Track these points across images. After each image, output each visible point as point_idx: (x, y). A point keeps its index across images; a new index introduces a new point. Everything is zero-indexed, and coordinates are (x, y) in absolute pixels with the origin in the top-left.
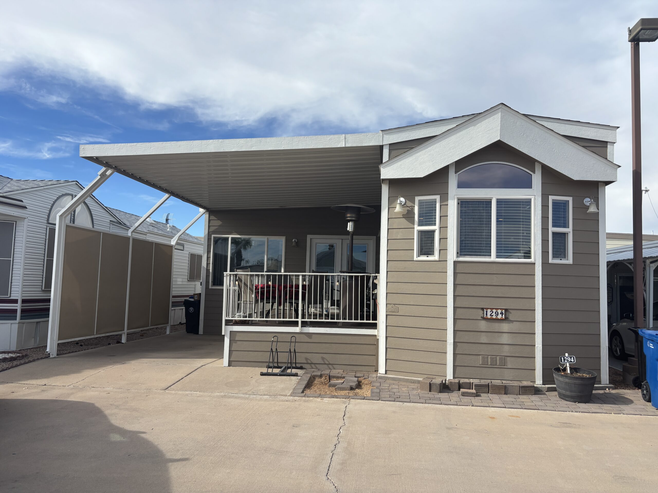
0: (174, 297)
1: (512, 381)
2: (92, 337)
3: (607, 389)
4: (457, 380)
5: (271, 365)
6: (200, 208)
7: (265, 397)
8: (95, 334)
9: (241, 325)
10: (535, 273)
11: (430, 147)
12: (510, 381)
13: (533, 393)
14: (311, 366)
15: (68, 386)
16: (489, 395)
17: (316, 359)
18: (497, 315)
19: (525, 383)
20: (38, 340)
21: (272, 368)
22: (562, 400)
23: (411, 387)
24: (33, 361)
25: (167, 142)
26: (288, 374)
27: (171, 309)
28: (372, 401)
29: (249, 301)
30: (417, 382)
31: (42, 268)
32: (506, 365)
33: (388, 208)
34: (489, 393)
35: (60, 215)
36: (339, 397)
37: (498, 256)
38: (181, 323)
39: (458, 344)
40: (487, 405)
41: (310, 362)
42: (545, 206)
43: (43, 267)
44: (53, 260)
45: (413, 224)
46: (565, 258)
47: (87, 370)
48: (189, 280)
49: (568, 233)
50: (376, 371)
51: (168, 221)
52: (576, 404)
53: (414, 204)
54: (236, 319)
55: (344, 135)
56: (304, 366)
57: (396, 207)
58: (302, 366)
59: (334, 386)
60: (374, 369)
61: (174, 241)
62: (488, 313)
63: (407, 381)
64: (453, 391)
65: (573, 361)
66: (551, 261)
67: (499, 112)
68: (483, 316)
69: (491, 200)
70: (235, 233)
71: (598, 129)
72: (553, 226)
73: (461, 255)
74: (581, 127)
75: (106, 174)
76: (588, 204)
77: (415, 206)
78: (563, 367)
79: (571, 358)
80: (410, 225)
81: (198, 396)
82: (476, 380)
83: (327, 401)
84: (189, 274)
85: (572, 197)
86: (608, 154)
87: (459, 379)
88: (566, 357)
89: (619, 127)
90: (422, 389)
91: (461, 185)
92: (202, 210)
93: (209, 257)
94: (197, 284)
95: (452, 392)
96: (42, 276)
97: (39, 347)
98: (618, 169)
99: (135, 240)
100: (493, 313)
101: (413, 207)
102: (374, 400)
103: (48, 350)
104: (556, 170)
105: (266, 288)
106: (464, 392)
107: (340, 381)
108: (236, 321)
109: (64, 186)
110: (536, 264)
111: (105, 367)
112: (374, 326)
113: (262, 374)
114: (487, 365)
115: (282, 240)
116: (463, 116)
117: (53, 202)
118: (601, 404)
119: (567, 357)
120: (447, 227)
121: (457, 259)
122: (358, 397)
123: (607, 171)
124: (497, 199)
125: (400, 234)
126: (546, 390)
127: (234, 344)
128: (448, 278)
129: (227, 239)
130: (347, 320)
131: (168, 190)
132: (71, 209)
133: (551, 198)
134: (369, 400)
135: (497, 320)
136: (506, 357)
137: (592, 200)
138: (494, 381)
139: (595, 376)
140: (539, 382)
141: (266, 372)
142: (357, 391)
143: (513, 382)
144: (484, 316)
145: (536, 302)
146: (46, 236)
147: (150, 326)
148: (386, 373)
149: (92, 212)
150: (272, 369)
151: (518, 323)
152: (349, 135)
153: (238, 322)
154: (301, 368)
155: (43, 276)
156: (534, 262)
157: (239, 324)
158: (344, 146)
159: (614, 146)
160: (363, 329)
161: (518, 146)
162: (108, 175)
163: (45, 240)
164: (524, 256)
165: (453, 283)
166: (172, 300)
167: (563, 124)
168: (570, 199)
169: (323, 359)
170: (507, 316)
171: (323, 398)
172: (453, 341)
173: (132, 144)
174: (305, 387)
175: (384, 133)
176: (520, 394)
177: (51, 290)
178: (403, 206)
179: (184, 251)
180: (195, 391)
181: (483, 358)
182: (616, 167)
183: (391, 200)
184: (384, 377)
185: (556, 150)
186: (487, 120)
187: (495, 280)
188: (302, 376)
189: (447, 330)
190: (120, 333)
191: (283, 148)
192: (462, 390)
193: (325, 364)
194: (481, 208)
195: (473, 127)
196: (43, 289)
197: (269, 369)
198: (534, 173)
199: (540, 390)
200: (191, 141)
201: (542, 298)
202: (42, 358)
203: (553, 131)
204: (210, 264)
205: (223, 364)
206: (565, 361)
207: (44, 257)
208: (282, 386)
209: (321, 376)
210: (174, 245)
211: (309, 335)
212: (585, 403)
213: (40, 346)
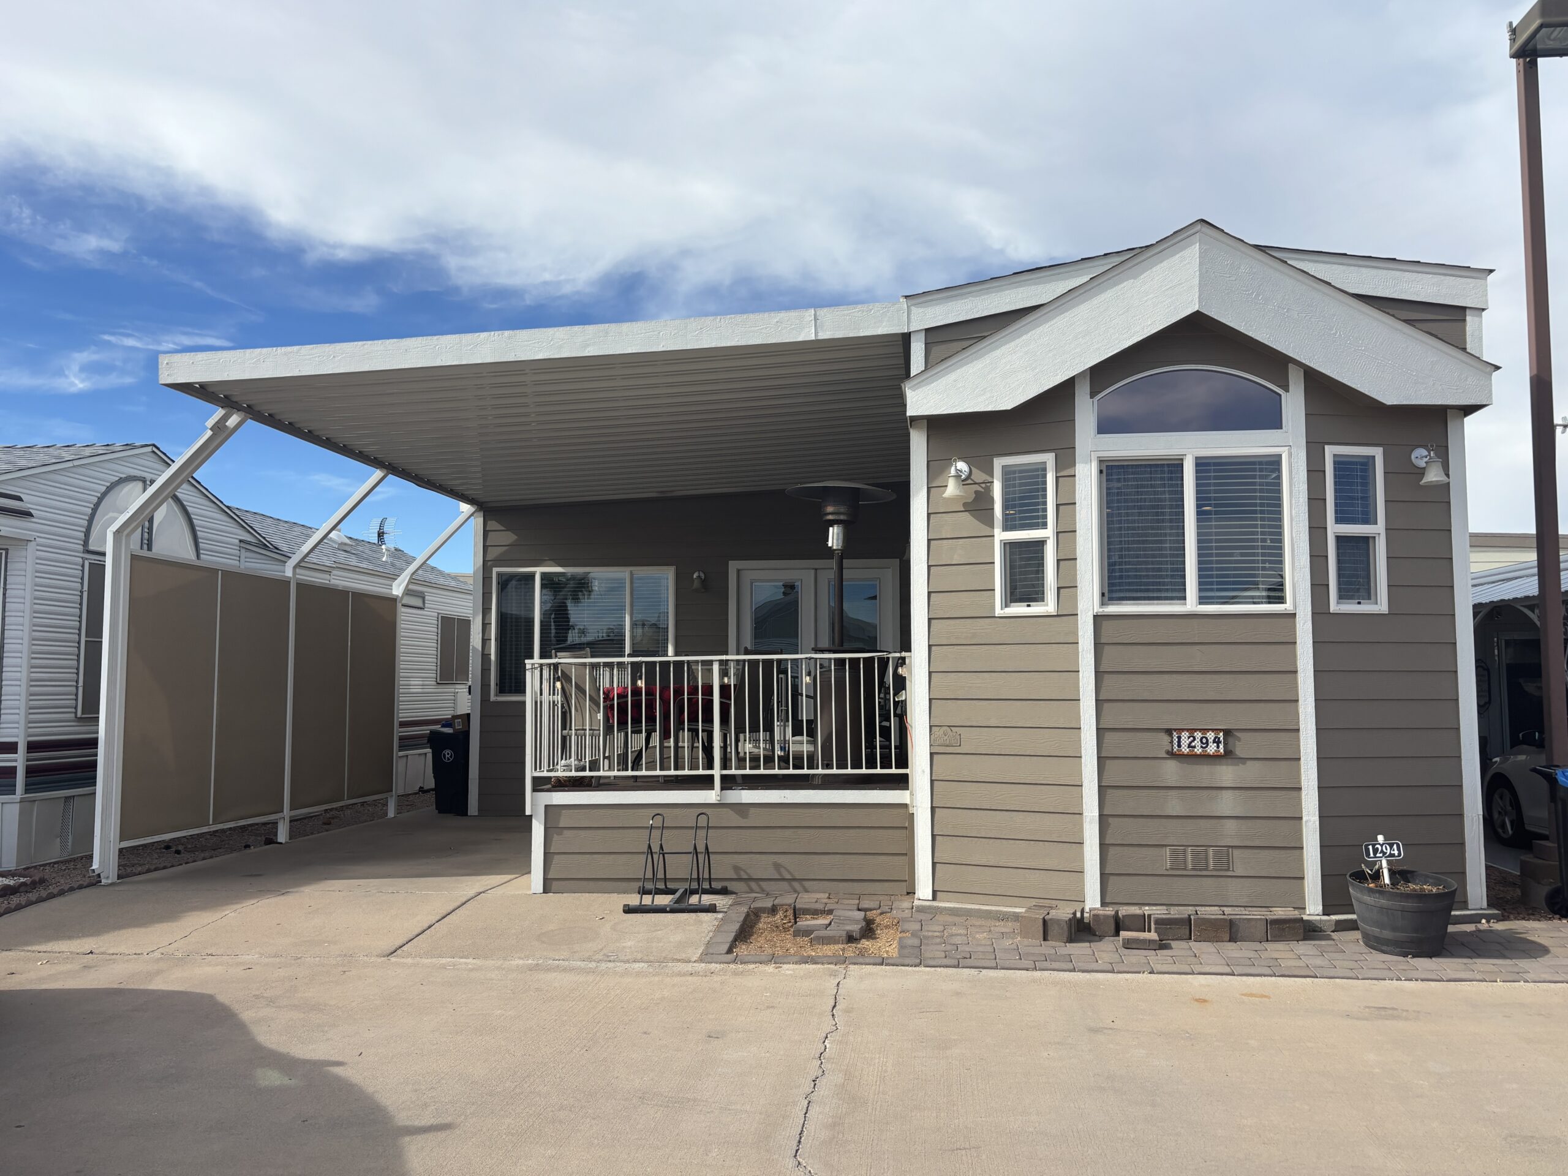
0: (403, 724)
1: (1246, 908)
2: (205, 830)
3: (1484, 921)
4: (1111, 909)
5: (649, 886)
6: (461, 503)
7: (637, 965)
8: (211, 823)
9: (571, 788)
10: (1295, 638)
11: (1027, 333)
12: (1242, 909)
13: (1302, 937)
14: (749, 887)
15: (148, 954)
16: (1192, 944)
17: (761, 867)
18: (1204, 746)
19: (1280, 913)
20: (70, 841)
21: (651, 894)
22: (1372, 950)
23: (997, 929)
24: (60, 895)
25: (376, 342)
26: (692, 907)
27: (397, 754)
28: (903, 968)
29: (590, 730)
30: (1012, 917)
31: (76, 662)
32: (1231, 869)
33: (928, 488)
34: (1191, 939)
35: (116, 531)
36: (820, 960)
37: (1202, 600)
38: (422, 788)
39: (1111, 820)
40: (1187, 969)
41: (746, 877)
42: (1315, 472)
43: (78, 661)
44: (102, 642)
45: (991, 525)
46: (1369, 598)
47: (193, 913)
48: (438, 681)
49: (1375, 537)
50: (910, 893)
51: (383, 536)
52: (1409, 960)
53: (992, 476)
54: (560, 774)
55: (812, 311)
56: (731, 886)
57: (947, 486)
58: (727, 887)
59: (807, 932)
60: (903, 888)
61: (400, 585)
62: (1183, 742)
63: (988, 915)
64: (1101, 938)
65: (1396, 854)
66: (1334, 606)
67: (1197, 243)
68: (1170, 750)
69: (1182, 460)
70: (551, 562)
71: (1442, 277)
72: (1338, 520)
73: (1111, 599)
74: (1398, 273)
75: (227, 424)
76: (1422, 463)
77: (993, 482)
78: (1371, 870)
79: (1391, 846)
80: (984, 530)
81: (472, 970)
82: (1158, 908)
83: (790, 972)
84: (439, 667)
85: (1382, 448)
86: (1469, 339)
87: (1116, 907)
88: (1379, 844)
89: (1494, 270)
90: (1025, 934)
91: (1106, 426)
92: (466, 508)
93: (488, 622)
94: (459, 690)
95: (1100, 940)
96: (75, 684)
97: (74, 860)
98: (1494, 373)
99: (302, 587)
100: (1196, 742)
101: (988, 484)
102: (908, 966)
103: (95, 866)
104: (1341, 381)
105: (631, 696)
106: (1128, 939)
107: (822, 921)
108: (560, 780)
109: (124, 459)
110: (1297, 617)
111: (236, 903)
112: (902, 782)
113: (628, 910)
114: (1185, 869)
115: (666, 576)
116: (1105, 255)
117: (96, 499)
118: (1471, 957)
119: (1382, 846)
120: (1075, 531)
121: (1101, 610)
122: (867, 960)
123: (1466, 380)
124: (1197, 458)
125: (958, 552)
126: (1333, 929)
127: (556, 838)
128: (1080, 656)
129: (532, 576)
130: (833, 769)
131: (380, 460)
132: (143, 513)
133: (1330, 451)
134: (893, 965)
135: (1205, 757)
136: (1230, 850)
137: (1432, 452)
138: (1203, 909)
139: (1453, 889)
140: (1313, 908)
141: (638, 904)
142: (865, 943)
143: (1249, 911)
144: (1173, 750)
145: (1301, 710)
146: (82, 584)
147: (346, 799)
148: (934, 898)
149: (194, 521)
150: (651, 897)
151: (1257, 764)
152: (825, 310)
153: (565, 781)
154: (724, 891)
155: (77, 682)
156: (1291, 610)
157: (566, 786)
158: (814, 338)
159: (1481, 316)
160: (875, 791)
161: (1245, 324)
162: (232, 427)
163: (80, 594)
164: (1269, 597)
165: (1093, 670)
166: (398, 732)
167: (1355, 266)
168: (1377, 453)
169: (777, 866)
170: (1230, 747)
171: (781, 965)
172: (1098, 814)
173: (289, 349)
174: (735, 940)
175: (911, 302)
176: (1267, 941)
177: (98, 717)
178: (965, 481)
179: (425, 609)
180: (462, 958)
181: (1173, 852)
182: (1489, 369)
183: (936, 470)
184: (930, 907)
185: (1340, 333)
186: (1165, 264)
187: (1198, 658)
188: (726, 912)
189: (1082, 786)
190: (272, 817)
191: (663, 346)
192: (1124, 934)
193: (784, 880)
194: (1157, 482)
195: (1132, 281)
196: (79, 714)
197: (643, 896)
198: (1287, 390)
199: (1318, 927)
200: (435, 338)
201: (1315, 700)
202: (81, 887)
203: (1329, 284)
204: (491, 639)
205: (529, 888)
206: (1378, 855)
207: (79, 635)
208: (678, 937)
209: (773, 910)
210: (400, 596)
211: (742, 809)
212: (1431, 957)
213: (76, 856)
